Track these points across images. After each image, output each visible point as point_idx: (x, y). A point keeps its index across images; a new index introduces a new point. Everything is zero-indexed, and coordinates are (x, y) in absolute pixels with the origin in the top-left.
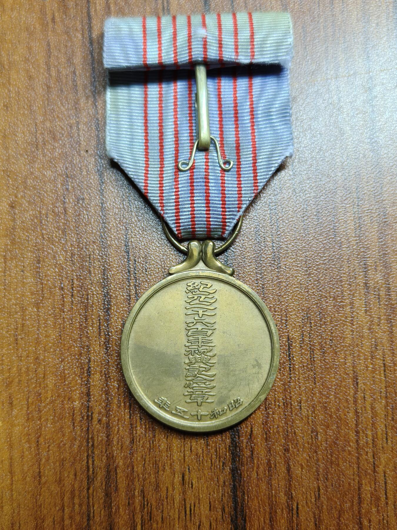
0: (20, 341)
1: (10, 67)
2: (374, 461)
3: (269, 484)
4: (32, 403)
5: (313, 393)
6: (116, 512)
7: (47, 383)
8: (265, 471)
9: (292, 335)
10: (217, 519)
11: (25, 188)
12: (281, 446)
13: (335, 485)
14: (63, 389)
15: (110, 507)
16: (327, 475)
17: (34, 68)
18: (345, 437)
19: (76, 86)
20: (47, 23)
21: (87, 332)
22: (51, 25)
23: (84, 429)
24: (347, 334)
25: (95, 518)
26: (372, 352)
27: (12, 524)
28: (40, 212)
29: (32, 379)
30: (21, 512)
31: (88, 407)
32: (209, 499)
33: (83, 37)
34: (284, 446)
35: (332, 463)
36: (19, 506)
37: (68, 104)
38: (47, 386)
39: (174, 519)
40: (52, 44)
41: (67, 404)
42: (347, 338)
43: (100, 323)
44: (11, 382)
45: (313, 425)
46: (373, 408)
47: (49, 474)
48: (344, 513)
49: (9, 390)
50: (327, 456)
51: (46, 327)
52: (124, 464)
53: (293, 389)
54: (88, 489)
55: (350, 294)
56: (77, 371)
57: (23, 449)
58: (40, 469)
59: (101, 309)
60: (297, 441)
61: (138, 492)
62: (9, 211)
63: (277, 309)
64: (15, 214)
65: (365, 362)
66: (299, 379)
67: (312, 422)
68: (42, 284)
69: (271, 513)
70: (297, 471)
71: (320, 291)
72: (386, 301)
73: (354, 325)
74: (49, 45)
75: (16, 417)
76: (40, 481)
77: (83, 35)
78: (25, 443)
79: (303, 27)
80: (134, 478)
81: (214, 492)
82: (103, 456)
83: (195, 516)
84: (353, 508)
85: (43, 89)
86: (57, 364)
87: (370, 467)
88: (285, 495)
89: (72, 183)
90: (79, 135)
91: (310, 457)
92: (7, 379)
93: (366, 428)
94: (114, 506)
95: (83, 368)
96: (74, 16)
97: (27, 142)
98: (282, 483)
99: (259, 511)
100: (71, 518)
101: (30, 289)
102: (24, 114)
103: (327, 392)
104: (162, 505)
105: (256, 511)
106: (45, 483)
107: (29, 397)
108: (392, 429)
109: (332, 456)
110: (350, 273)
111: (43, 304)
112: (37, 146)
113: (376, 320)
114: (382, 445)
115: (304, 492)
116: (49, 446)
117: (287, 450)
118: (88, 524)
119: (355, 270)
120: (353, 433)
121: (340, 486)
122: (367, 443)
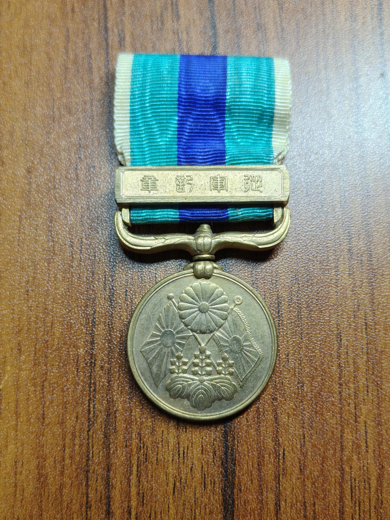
0: (31, 293)
1: (32, 49)
2: (356, 412)
3: (257, 430)
4: (39, 350)
5: (299, 348)
6: (114, 453)
7: (54, 332)
8: (254, 418)
9: (282, 294)
10: (208, 461)
11: (41, 155)
12: (270, 395)
13: (319, 433)
14: (69, 337)
15: (108, 448)
16: (312, 424)
17: (54, 52)
18: (329, 389)
19: (91, 68)
20: (67, 13)
21: (93, 287)
22: (70, 14)
23: (87, 375)
24: (331, 295)
25: (94, 458)
26: (354, 312)
27: (16, 462)
28: (54, 177)
29: (40, 327)
30: (25, 451)
31: (92, 354)
32: (202, 443)
33: (99, 26)
34: (273, 396)
35: (316, 413)
36: (23, 444)
37: (84, 83)
38: (54, 335)
39: (168, 461)
40: (70, 31)
41: (72, 351)
42: (332, 298)
43: (105, 278)
44: (20, 331)
45: (299, 377)
46: (354, 363)
47: (51, 416)
48: (327, 459)
49: (18, 337)
50: (312, 406)
51: (55, 280)
52: (123, 408)
53: (281, 342)
54: (89, 431)
55: (334, 259)
56: (83, 322)
57: (28, 392)
58: (44, 411)
59: (107, 266)
60: (285, 391)
61: (135, 435)
62: (25, 176)
63: (268, 271)
64: (31, 178)
65: (348, 320)
66: (287, 334)
67: (299, 374)
68: (53, 241)
69: (259, 458)
70: (284, 419)
71: (308, 255)
72: (368, 266)
73: (338, 287)
74: (68, 31)
75: (23, 363)
76: (43, 423)
77: (99, 23)
78: (31, 386)
79: (297, 24)
80: (132, 422)
81: (206, 437)
82: (104, 400)
83: (188, 459)
84: (335, 455)
85: (61, 70)
86: (65, 314)
87: (352, 417)
88: (273, 441)
89: (84, 152)
90: (92, 110)
91: (296, 407)
92: (16, 327)
93: (349, 381)
94: (112, 447)
95: (88, 319)
96: (91, 8)
97: (44, 115)
98: (270, 429)
99: (248, 455)
100: (71, 457)
101: (42, 246)
102: (43, 91)
103: (313, 347)
104: (158, 447)
105: (245, 456)
106: (48, 424)
107: (36, 344)
108: (372, 383)
109: (317, 406)
110: (335, 240)
111: (53, 259)
112: (54, 119)
113: (358, 283)
114: (363, 397)
115: (290, 439)
116: (53, 390)
117: (275, 399)
118: (87, 464)
119: (340, 237)
120: (336, 385)
121: (324, 434)
122: (349, 395)
